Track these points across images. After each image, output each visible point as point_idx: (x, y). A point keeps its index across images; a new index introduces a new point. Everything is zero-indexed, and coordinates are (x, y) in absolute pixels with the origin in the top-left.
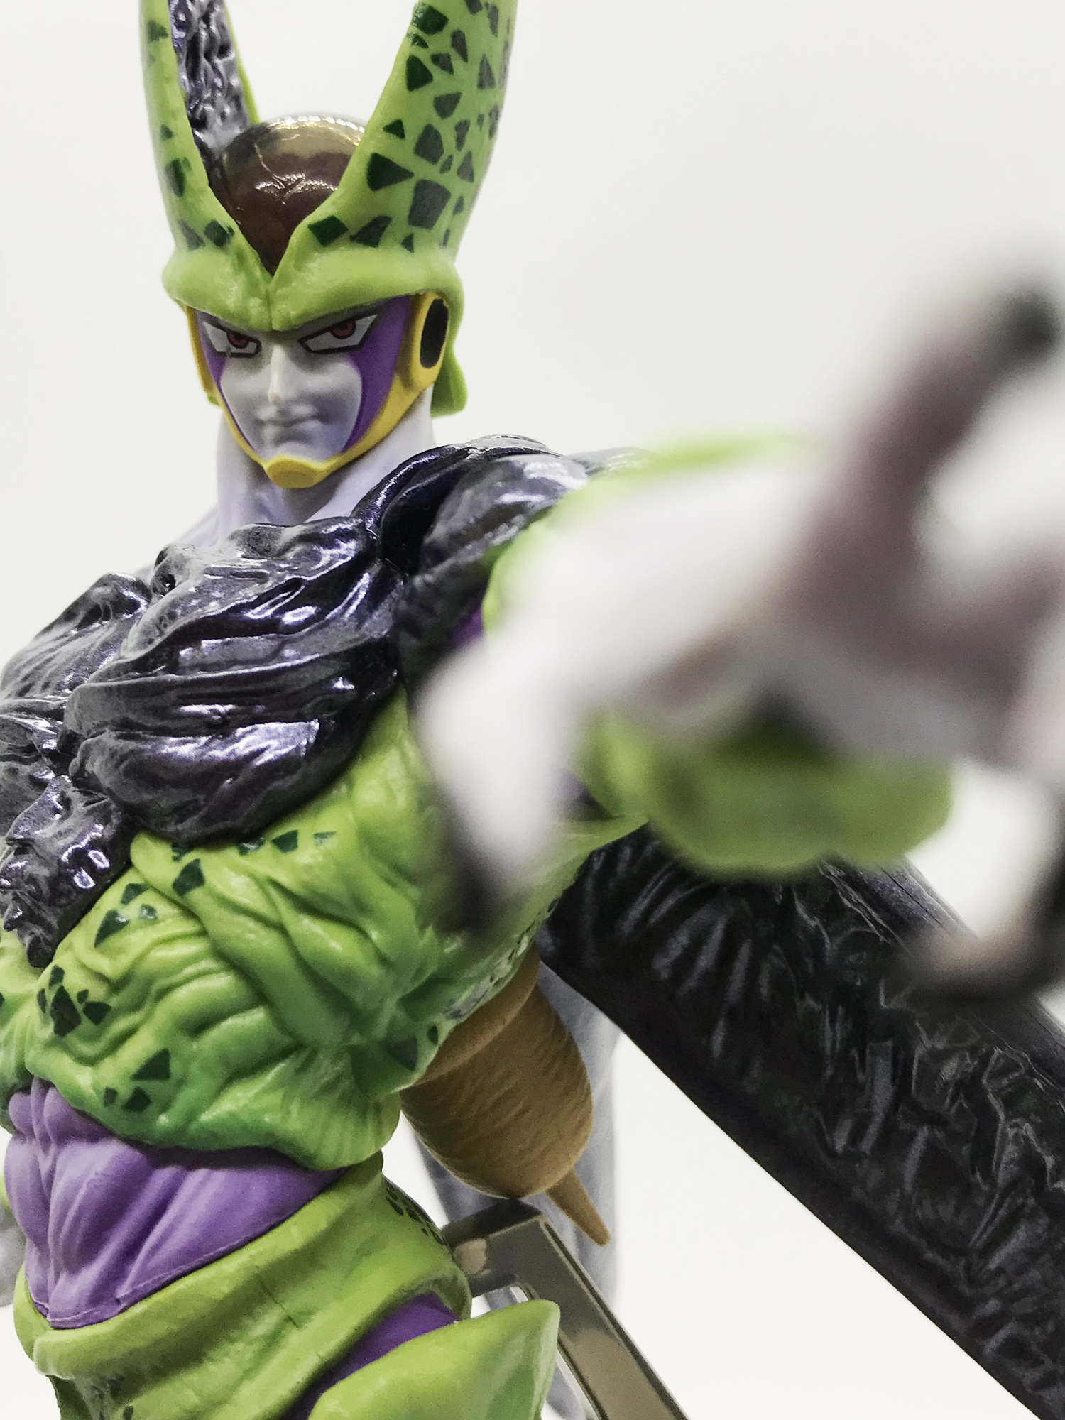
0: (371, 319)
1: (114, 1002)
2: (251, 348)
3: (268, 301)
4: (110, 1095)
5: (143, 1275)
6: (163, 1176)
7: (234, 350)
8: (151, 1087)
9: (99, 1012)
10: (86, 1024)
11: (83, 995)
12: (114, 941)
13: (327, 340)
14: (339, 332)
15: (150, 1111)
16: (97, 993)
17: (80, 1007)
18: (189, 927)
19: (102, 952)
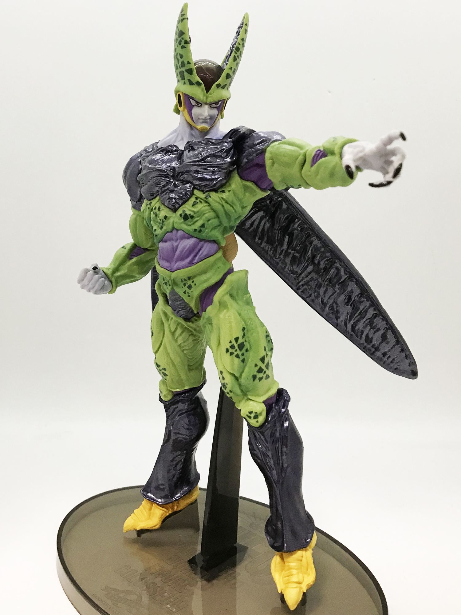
0: (221, 102)
1: (195, 216)
2: (200, 105)
3: (207, 98)
4: (195, 230)
5: (199, 258)
6: (202, 243)
7: (197, 105)
8: (202, 229)
9: (192, 217)
10: (190, 219)
11: (190, 214)
12: (196, 206)
13: (214, 105)
14: (216, 104)
15: (202, 233)
16: (192, 214)
17: (189, 216)
18: (207, 204)
19: (194, 208)
